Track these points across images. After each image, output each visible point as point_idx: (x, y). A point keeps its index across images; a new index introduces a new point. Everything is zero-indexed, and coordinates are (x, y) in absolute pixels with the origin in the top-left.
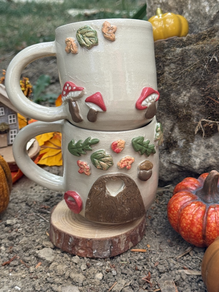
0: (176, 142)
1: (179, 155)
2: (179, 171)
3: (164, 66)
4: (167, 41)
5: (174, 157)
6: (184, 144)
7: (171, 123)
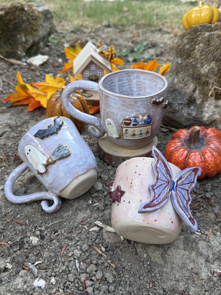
0: (195, 100)
4: (200, 26)
6: (201, 103)
7: (194, 86)
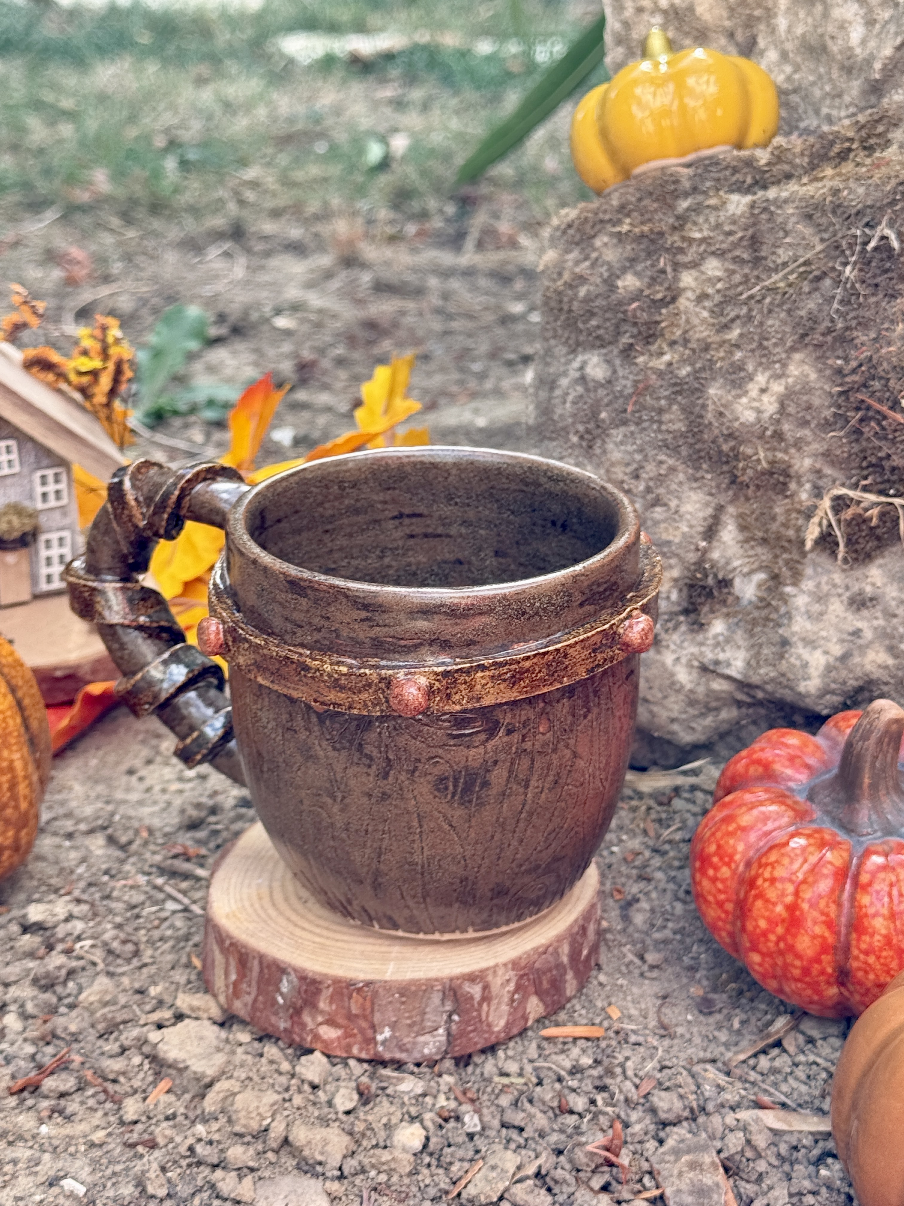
0: (725, 583)
1: (740, 636)
2: (739, 704)
3: (677, 267)
4: (688, 165)
5: (717, 644)
6: (762, 593)
7: (708, 504)
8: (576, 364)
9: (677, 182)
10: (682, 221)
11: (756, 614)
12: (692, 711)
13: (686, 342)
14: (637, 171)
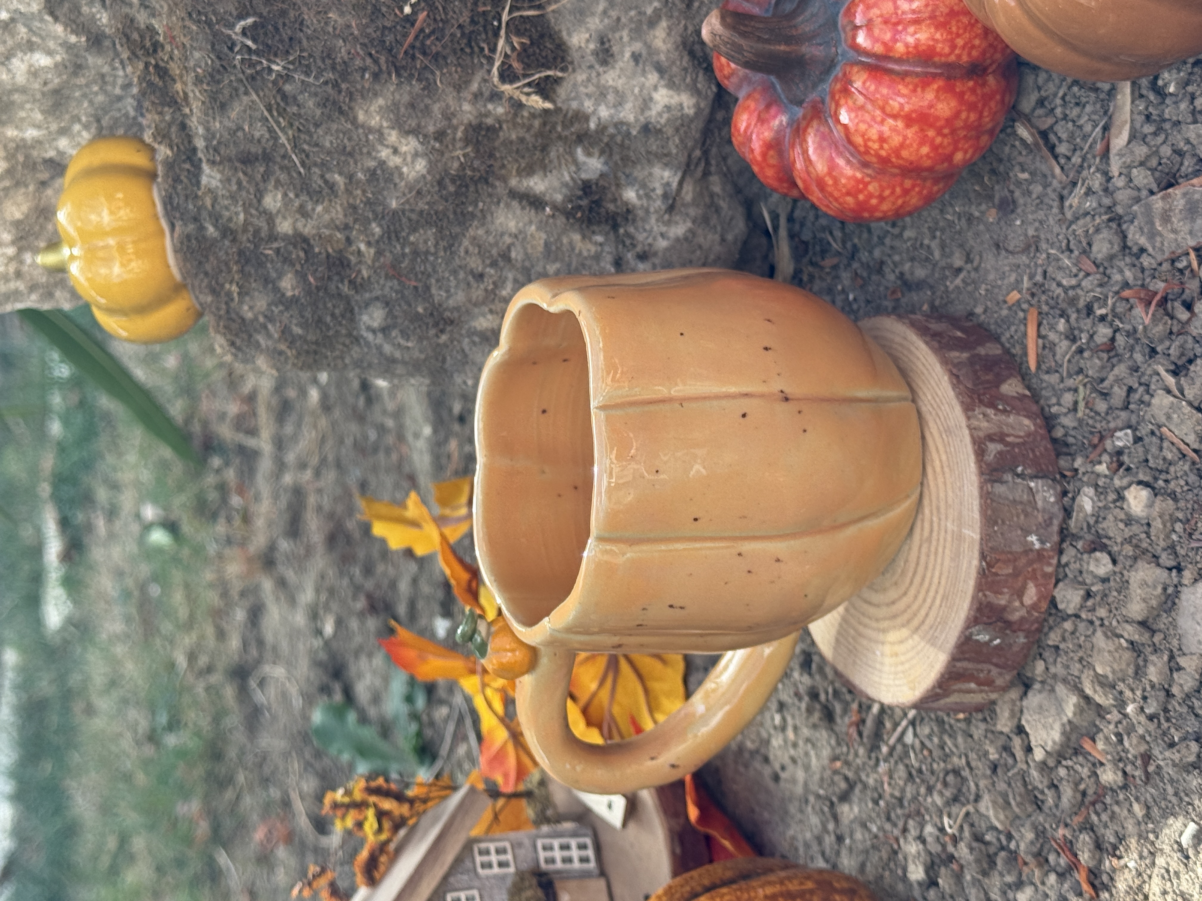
0: (587, 187)
1: (639, 173)
2: (706, 174)
3: (273, 237)
4: (172, 226)
5: (648, 196)
6: (596, 152)
7: (508, 206)
8: (370, 336)
9: (188, 237)
10: (227, 232)
11: (616, 157)
12: (714, 221)
13: (346, 227)
14: (178, 276)
